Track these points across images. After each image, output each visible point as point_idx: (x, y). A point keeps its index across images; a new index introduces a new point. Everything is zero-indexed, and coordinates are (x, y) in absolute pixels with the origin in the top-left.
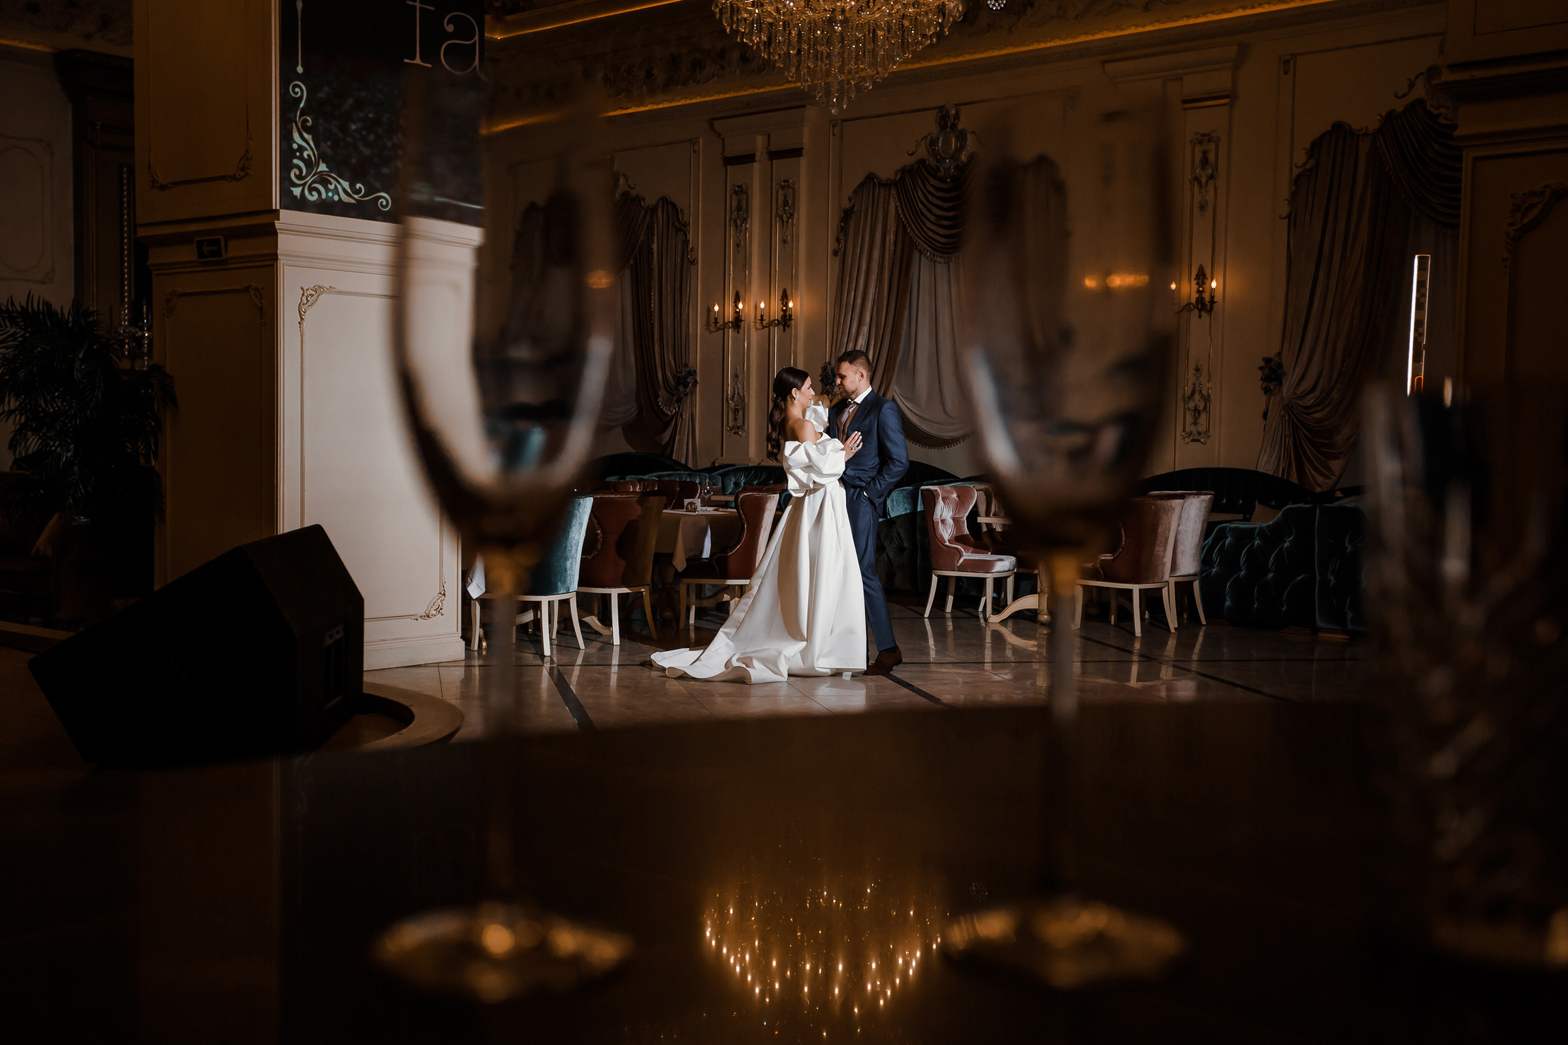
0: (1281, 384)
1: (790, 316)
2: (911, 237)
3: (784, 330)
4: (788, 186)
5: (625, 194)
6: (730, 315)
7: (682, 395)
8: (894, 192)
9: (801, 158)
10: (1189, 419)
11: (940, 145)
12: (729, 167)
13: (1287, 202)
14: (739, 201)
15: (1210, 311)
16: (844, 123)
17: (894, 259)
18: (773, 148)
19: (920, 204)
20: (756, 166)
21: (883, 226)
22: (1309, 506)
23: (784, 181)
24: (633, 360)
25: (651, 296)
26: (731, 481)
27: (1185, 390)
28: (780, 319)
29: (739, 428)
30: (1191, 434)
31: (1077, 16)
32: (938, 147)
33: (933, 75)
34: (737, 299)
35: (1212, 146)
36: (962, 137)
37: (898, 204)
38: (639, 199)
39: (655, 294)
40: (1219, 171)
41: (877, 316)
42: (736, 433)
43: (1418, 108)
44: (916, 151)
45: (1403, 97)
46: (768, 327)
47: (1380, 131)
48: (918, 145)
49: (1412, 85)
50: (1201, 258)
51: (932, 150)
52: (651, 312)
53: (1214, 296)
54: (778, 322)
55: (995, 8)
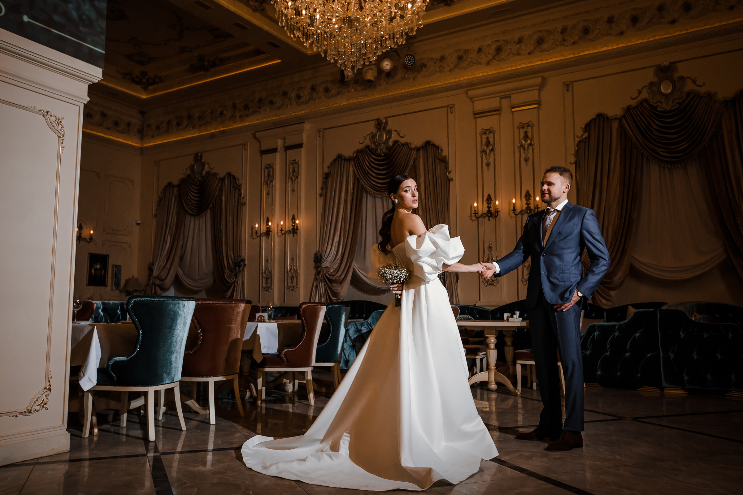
1: (297, 227)
3: (293, 236)
4: (295, 163)
5: (208, 172)
6: (264, 229)
7: (237, 272)
8: (352, 163)
9: (302, 148)
11: (377, 137)
12: (263, 155)
13: (573, 155)
14: (269, 172)
16: (325, 130)
17: (353, 197)
18: (288, 143)
19: (367, 168)
20: (278, 154)
21: (346, 181)
22: (652, 310)
23: (293, 161)
24: (211, 254)
25: (221, 222)
28: (291, 230)
29: (268, 288)
31: (450, 70)
32: (376, 138)
33: (373, 103)
34: (268, 221)
35: (530, 129)
36: (389, 133)
37: (354, 169)
38: (215, 174)
39: (223, 221)
40: (534, 141)
41: (344, 226)
42: (267, 290)
43: (644, 103)
44: (364, 142)
45: (636, 98)
46: (285, 234)
47: (624, 116)
48: (365, 138)
49: (640, 92)
50: (527, 186)
51: (373, 140)
52: (221, 230)
53: (537, 205)
54: (290, 232)
55: (408, 64)
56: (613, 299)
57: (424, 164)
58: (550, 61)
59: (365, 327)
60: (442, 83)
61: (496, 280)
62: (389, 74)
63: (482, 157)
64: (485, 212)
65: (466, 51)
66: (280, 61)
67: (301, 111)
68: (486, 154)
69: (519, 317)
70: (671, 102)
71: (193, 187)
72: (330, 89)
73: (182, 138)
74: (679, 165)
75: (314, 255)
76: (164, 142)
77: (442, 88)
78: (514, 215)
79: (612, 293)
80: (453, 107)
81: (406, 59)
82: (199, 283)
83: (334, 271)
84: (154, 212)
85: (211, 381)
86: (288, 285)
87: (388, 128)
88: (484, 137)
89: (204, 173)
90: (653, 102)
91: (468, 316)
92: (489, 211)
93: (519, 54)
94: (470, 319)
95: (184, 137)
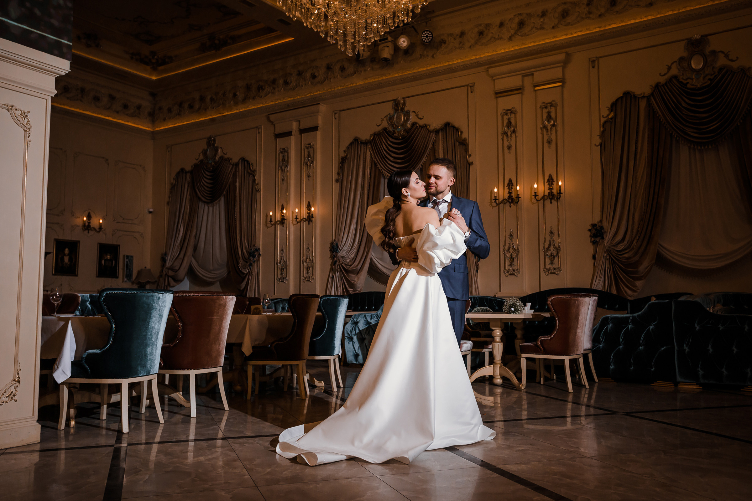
0: (603, 238)
1: (312, 215)
2: (380, 170)
3: (309, 224)
4: (310, 146)
5: (221, 157)
6: (278, 217)
7: (252, 262)
8: (369, 146)
9: (317, 132)
10: (548, 261)
11: (395, 119)
12: (278, 139)
13: (599, 137)
14: (283, 156)
15: (558, 199)
16: (341, 112)
17: (370, 183)
18: (302, 127)
19: (385, 153)
20: (293, 138)
21: (363, 165)
22: (667, 301)
23: (308, 145)
24: (225, 245)
25: (235, 210)
26: (280, 306)
27: (544, 245)
28: (306, 218)
29: (284, 279)
30: (549, 270)
31: (470, 47)
33: (390, 82)
34: (282, 209)
35: (553, 109)
36: (407, 114)
37: (371, 153)
38: (229, 159)
39: (237, 209)
40: (558, 122)
41: (361, 214)
42: (282, 281)
43: (674, 80)
44: (381, 124)
45: (665, 74)
46: (300, 222)
47: (652, 94)
48: (382, 120)
49: (669, 68)
50: (550, 170)
51: (391, 122)
52: (235, 218)
53: (560, 190)
54: (305, 220)
55: (426, 41)
56: (639, 290)
57: (443, 147)
58: (576, 35)
59: (374, 319)
60: (462, 61)
61: (517, 270)
62: (407, 52)
63: (503, 139)
64: (506, 198)
65: (488, 26)
66: (293, 39)
67: (317, 92)
68: (507, 136)
69: (531, 309)
70: (702, 78)
71: (207, 173)
72: (346, 68)
73: (194, 121)
74: (710, 147)
75: (330, 244)
76: (176, 125)
77: (461, 66)
78: (536, 201)
79: (639, 283)
80: (473, 86)
81: (423, 35)
82: (212, 274)
83: (350, 261)
84: (167, 199)
85: (192, 374)
86: (303, 276)
87: (406, 109)
88: (506, 118)
89: (217, 158)
90: (683, 79)
91: (486, 308)
92: (510, 197)
93: (542, 28)
94: (489, 311)
95: (197, 120)
